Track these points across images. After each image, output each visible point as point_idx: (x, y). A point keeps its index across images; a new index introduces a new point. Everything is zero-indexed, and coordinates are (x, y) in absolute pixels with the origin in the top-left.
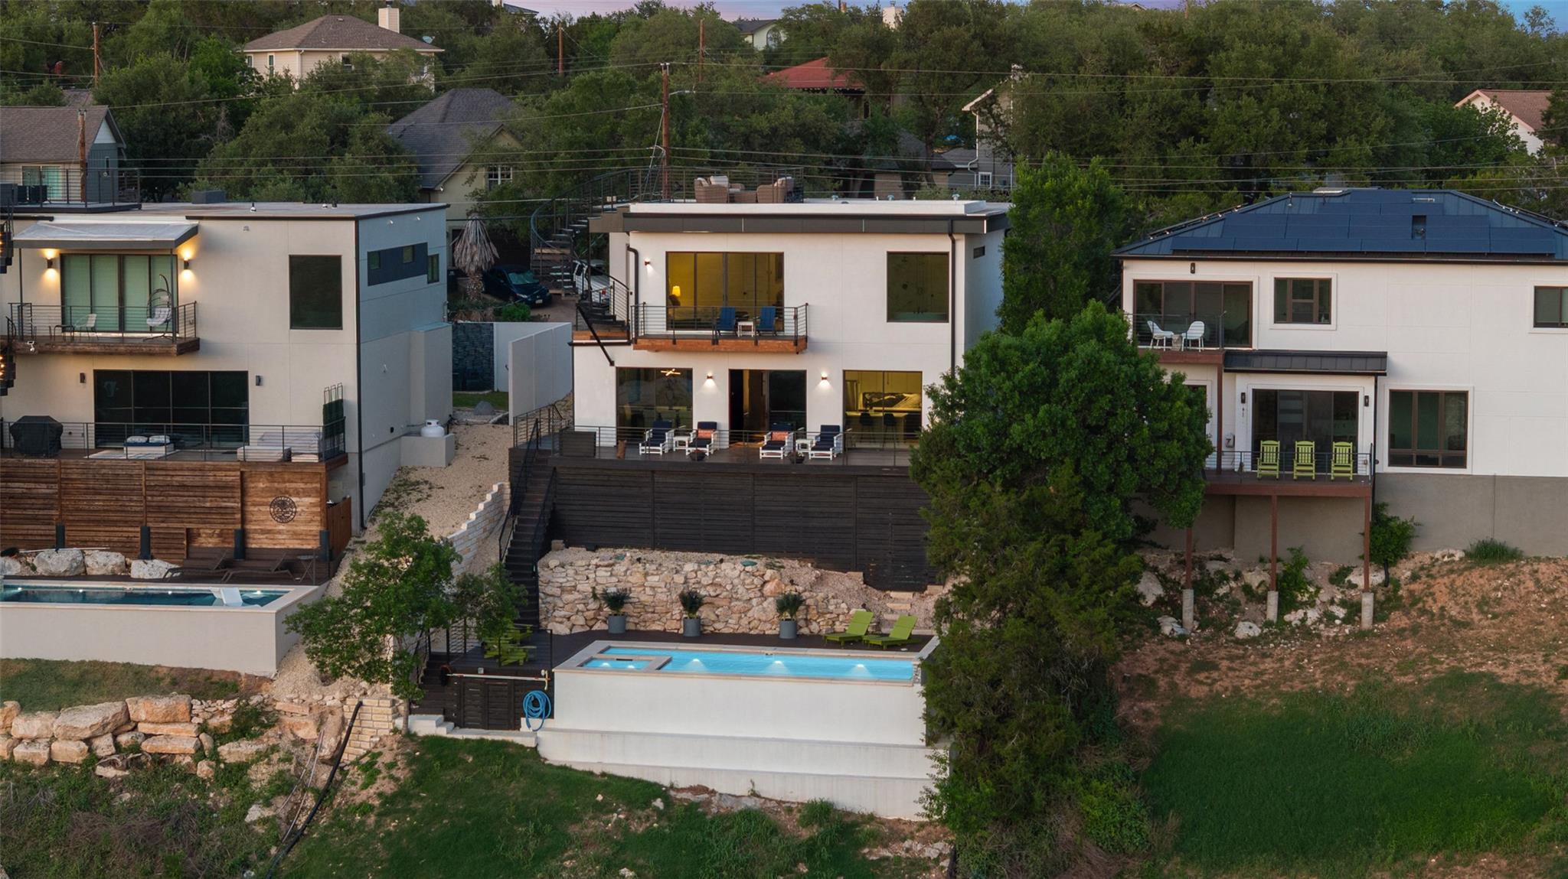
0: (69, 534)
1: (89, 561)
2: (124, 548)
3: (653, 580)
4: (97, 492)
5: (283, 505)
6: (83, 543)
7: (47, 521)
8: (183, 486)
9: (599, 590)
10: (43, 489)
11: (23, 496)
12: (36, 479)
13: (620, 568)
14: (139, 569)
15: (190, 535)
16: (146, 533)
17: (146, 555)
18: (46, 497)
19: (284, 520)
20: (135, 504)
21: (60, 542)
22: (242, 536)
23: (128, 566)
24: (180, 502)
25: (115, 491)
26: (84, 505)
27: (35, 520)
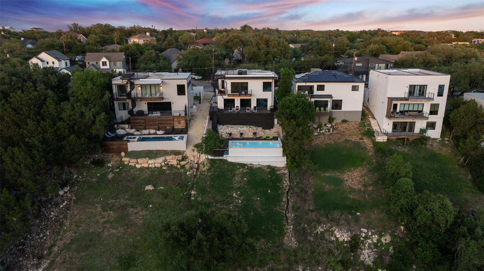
0: (147, 127)
1: (150, 132)
2: (155, 129)
3: (234, 130)
4: (151, 121)
5: (179, 122)
6: (149, 129)
7: (143, 126)
8: (164, 120)
9: (227, 132)
10: (142, 121)
11: (139, 122)
12: (141, 120)
13: (229, 129)
14: (158, 132)
15: (165, 127)
16: (159, 127)
17: (159, 130)
18: (143, 122)
19: (180, 124)
20: (157, 123)
21: (145, 129)
22: (173, 127)
23: (156, 132)
24: (164, 122)
25: (153, 121)
26: (149, 123)
27: (141, 126)
